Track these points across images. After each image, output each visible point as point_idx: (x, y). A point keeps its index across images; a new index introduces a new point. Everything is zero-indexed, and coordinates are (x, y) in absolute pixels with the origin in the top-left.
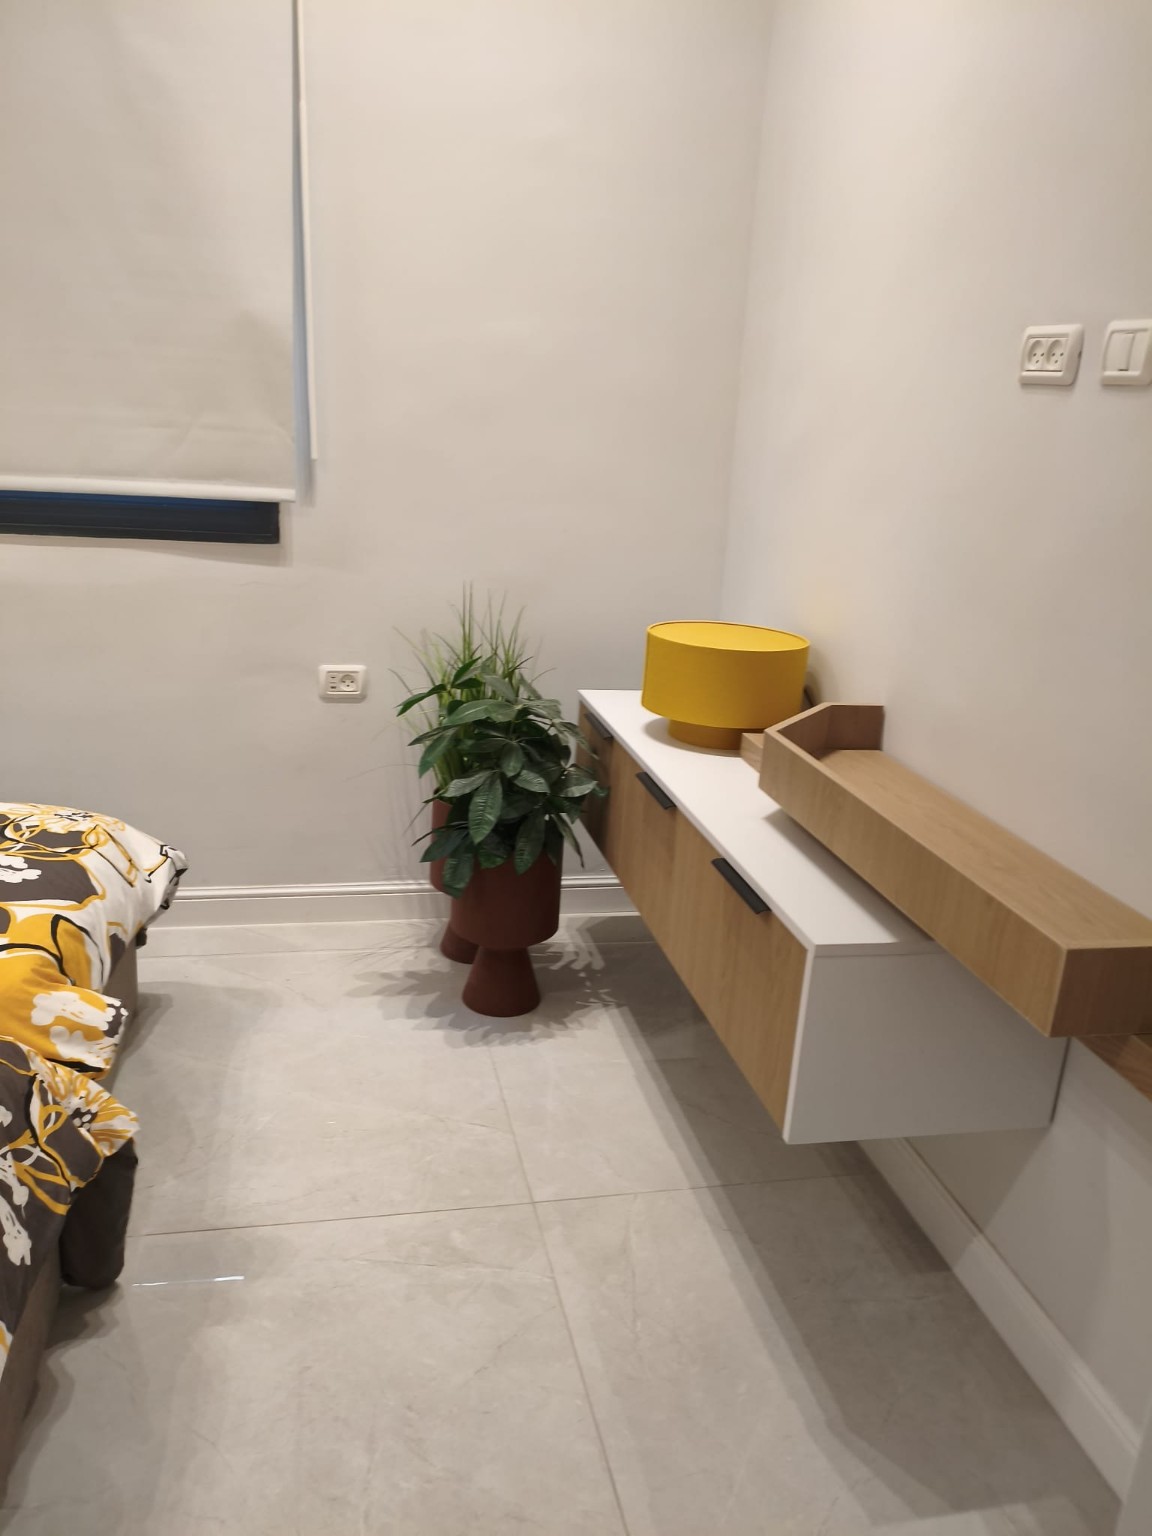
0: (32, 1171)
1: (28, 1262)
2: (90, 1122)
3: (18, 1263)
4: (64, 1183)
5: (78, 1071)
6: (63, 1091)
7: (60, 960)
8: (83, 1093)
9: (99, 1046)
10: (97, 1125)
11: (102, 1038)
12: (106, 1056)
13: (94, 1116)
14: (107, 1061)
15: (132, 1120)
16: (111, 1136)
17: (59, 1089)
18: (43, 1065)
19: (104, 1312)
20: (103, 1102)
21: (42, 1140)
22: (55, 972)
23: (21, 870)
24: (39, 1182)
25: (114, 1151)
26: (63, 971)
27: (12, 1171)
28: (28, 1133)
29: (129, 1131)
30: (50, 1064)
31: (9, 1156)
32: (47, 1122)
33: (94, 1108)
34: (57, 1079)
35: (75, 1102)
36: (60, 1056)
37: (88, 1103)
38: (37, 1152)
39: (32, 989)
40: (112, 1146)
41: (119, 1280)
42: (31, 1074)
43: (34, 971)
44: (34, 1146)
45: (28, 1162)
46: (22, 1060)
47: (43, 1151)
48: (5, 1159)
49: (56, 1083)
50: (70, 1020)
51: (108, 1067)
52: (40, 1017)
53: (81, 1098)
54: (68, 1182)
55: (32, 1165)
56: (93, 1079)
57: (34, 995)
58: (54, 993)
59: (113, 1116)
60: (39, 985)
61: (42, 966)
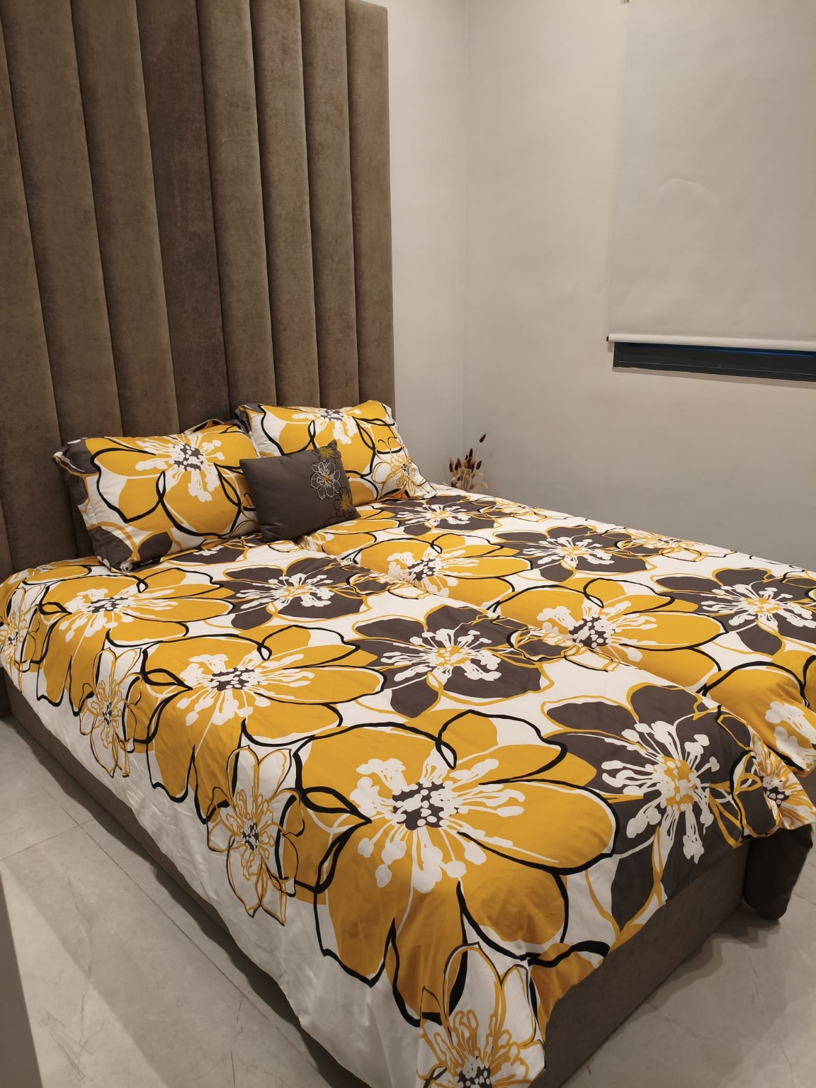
0: (721, 808)
1: (696, 861)
2: (782, 800)
3: (688, 857)
4: (740, 826)
5: (785, 762)
6: (769, 771)
7: (803, 686)
8: (783, 779)
9: (807, 753)
10: (785, 804)
11: (810, 748)
12: (809, 762)
13: (786, 798)
14: (808, 766)
15: (812, 813)
16: (793, 816)
17: (766, 768)
18: (761, 747)
19: (761, 933)
20: (795, 791)
21: (736, 793)
22: (797, 694)
23: (806, 619)
24: (722, 816)
25: (793, 828)
26: (802, 694)
27: (707, 800)
28: (728, 783)
29: (808, 820)
30: (766, 749)
31: (708, 790)
32: (744, 782)
33: (788, 792)
34: (768, 761)
35: (776, 782)
36: (776, 748)
37: (784, 787)
38: (729, 798)
39: (773, 697)
40: (792, 824)
41: (781, 920)
42: (747, 749)
43: (779, 685)
44: (729, 794)
45: (719, 801)
46: (746, 738)
47: (733, 799)
48: (704, 791)
49: (766, 764)
50: (792, 727)
51: (808, 770)
52: (771, 717)
53: (781, 781)
54: (743, 828)
55: (722, 804)
56: (794, 773)
57: (772, 701)
58: (786, 704)
59: (799, 804)
60: (779, 696)
61: (788, 685)
